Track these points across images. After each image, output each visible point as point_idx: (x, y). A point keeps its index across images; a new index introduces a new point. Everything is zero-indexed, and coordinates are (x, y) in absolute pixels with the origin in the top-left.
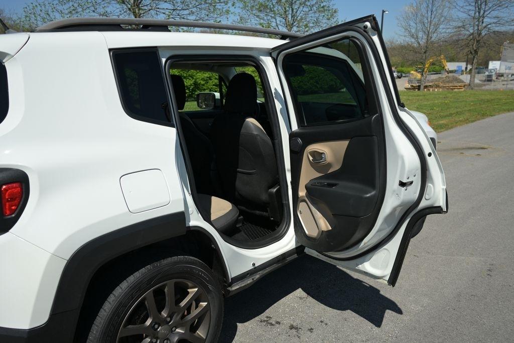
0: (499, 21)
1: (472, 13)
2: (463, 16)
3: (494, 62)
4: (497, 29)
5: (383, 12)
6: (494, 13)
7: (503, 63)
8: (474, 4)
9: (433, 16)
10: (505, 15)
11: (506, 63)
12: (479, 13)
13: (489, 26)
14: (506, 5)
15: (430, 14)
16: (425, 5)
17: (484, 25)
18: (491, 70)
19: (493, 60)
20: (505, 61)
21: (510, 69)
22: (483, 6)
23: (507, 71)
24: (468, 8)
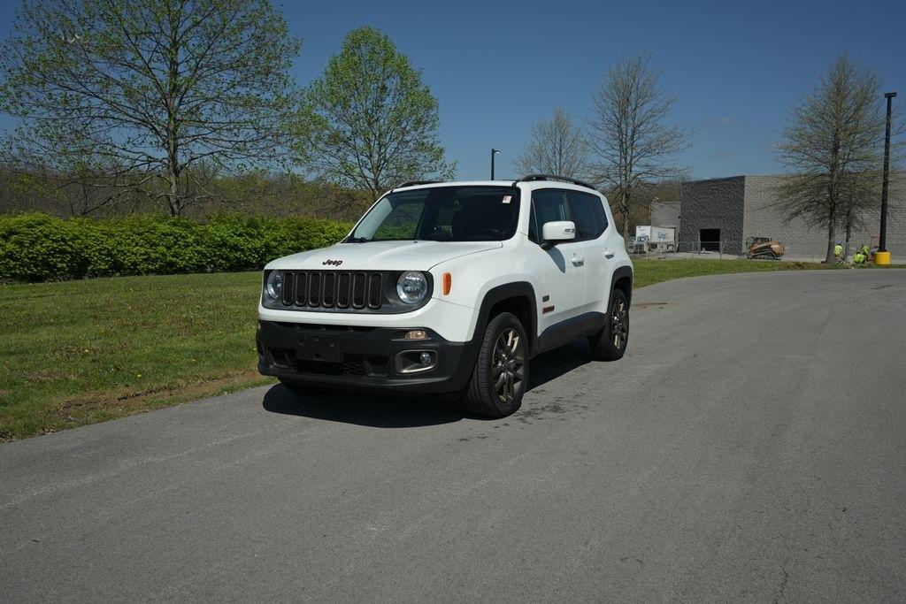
0: (651, 171)
1: (617, 159)
2: (607, 162)
3: (643, 227)
4: (649, 180)
5: (493, 152)
6: (644, 161)
7: (654, 229)
8: (618, 148)
9: (563, 161)
10: (656, 163)
11: (658, 229)
12: (626, 159)
13: (639, 176)
14: (657, 151)
15: (558, 157)
16: (550, 145)
17: (633, 175)
18: (640, 238)
19: (640, 224)
20: (657, 225)
21: (664, 238)
22: (629, 151)
23: (662, 240)
24: (611, 152)
